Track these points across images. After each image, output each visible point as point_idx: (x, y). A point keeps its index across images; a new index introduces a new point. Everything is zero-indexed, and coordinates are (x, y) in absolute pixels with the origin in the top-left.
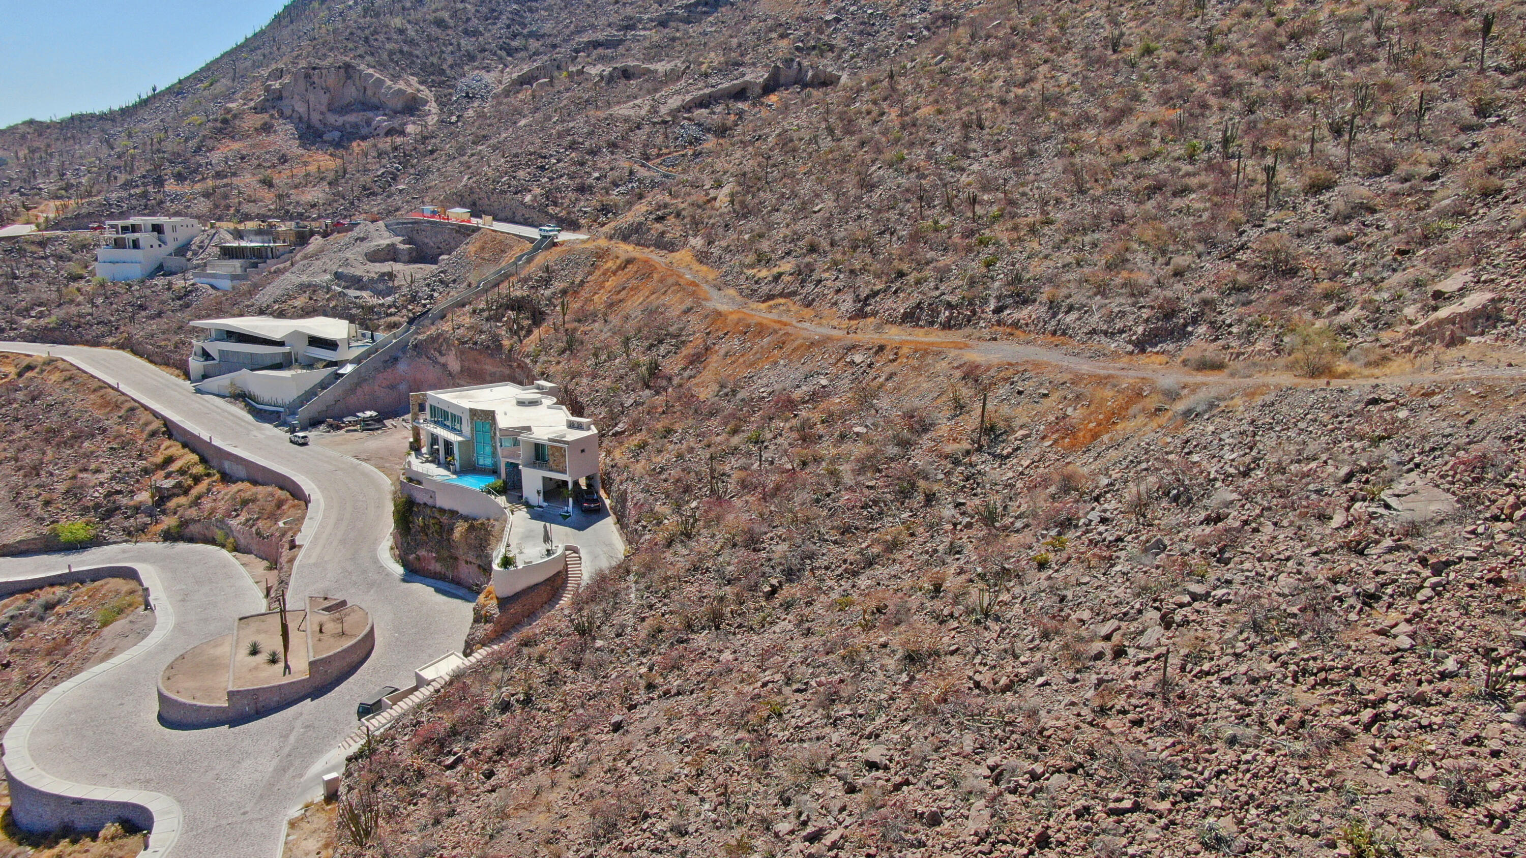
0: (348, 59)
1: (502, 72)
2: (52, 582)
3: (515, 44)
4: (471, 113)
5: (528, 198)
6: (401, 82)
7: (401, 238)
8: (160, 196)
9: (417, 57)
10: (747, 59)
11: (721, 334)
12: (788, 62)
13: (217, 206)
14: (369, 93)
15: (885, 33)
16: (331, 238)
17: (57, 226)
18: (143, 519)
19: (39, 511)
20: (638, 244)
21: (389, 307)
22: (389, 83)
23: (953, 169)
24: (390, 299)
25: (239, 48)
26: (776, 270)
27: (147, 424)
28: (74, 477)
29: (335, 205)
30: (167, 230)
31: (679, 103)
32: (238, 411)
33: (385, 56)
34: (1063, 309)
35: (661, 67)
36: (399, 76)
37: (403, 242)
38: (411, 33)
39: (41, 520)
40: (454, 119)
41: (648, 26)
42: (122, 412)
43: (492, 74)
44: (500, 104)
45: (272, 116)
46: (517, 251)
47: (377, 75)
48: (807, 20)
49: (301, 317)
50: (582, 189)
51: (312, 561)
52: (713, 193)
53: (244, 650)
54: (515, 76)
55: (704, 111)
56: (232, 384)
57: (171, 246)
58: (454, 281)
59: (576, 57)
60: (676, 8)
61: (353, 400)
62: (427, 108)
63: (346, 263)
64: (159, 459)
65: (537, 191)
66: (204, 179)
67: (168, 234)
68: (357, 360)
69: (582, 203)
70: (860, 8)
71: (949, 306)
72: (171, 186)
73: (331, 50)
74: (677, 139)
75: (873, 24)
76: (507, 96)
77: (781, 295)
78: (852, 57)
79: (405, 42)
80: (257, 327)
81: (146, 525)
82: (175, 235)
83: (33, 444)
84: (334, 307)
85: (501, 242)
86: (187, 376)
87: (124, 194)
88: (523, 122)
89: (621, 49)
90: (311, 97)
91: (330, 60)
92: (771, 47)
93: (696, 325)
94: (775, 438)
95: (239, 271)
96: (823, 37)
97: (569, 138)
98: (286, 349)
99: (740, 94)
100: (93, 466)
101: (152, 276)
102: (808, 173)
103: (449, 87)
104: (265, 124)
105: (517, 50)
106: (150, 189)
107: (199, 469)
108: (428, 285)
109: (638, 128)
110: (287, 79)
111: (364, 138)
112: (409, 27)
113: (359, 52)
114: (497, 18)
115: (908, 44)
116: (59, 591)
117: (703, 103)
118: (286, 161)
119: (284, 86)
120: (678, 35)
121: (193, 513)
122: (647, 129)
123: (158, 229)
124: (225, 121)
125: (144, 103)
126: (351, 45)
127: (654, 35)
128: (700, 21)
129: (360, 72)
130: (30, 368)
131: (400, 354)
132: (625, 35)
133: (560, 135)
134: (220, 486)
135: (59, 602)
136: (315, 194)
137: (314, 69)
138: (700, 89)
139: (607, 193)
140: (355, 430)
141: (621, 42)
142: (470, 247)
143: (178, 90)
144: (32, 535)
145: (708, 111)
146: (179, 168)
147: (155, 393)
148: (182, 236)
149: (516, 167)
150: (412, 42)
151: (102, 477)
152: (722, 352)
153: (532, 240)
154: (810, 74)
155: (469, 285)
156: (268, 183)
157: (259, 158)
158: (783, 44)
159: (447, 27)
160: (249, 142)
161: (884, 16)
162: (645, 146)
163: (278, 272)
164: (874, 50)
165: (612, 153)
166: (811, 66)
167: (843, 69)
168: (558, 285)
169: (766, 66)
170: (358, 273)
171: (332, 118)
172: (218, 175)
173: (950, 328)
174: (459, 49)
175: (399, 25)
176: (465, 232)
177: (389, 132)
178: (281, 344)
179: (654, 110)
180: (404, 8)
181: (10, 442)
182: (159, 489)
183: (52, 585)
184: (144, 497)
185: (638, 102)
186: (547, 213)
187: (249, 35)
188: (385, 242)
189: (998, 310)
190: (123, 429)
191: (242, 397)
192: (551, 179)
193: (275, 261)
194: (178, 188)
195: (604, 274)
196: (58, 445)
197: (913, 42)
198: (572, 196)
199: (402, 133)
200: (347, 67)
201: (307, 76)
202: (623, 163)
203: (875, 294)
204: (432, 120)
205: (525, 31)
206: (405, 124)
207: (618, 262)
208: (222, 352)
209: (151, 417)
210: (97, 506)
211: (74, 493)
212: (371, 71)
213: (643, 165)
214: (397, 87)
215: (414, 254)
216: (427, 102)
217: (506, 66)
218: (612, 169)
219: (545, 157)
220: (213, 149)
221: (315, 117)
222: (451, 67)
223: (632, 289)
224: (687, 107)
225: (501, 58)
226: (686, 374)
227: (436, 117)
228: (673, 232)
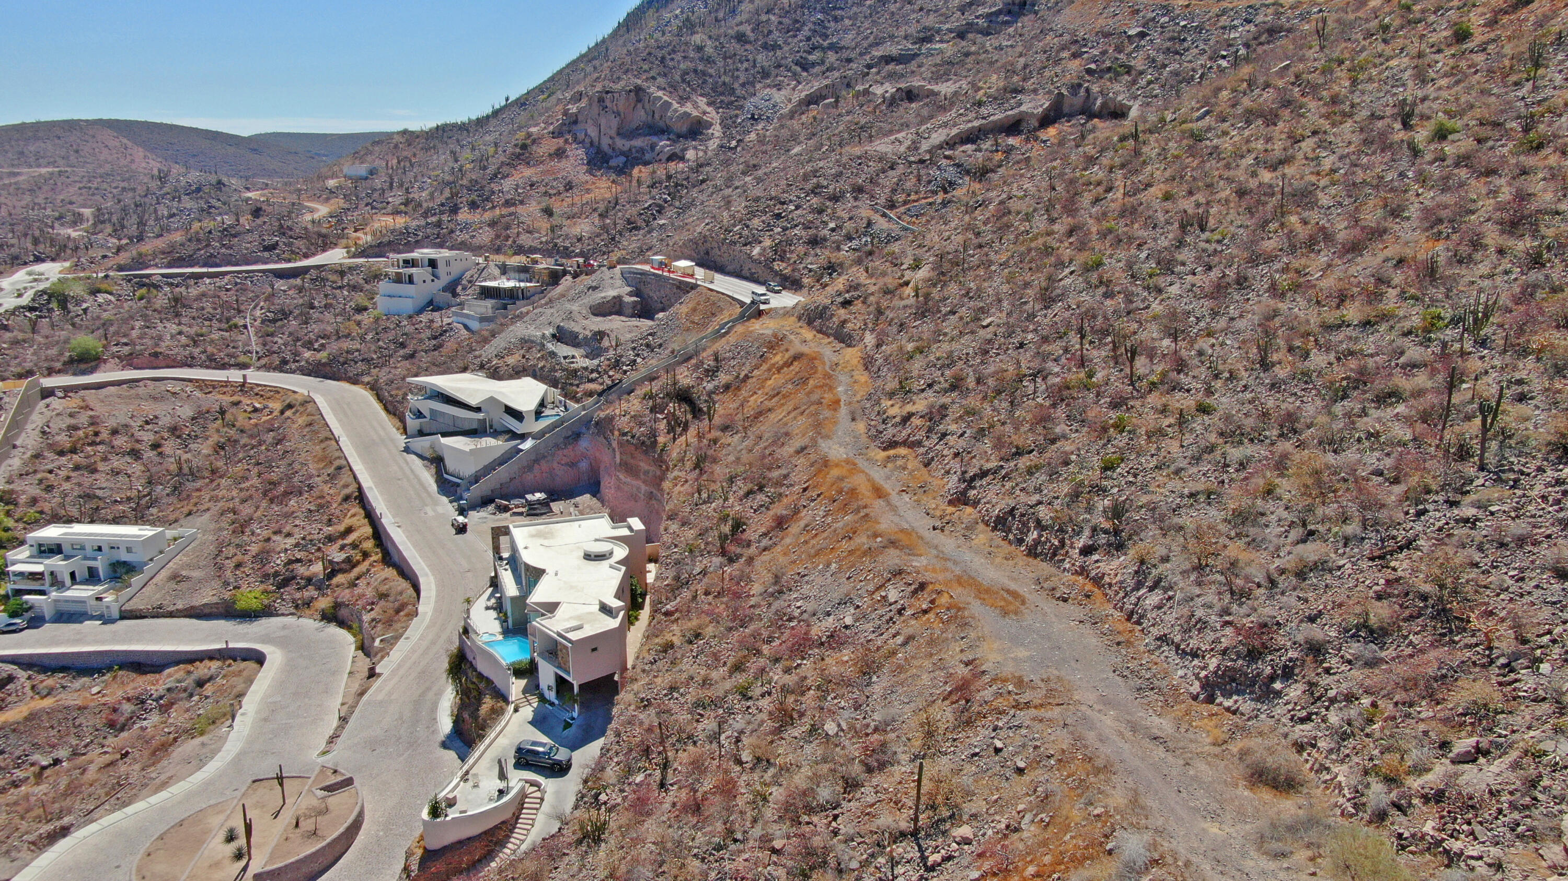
0: (639, 82)
1: (794, 89)
2: (211, 656)
3: (812, 58)
4: (753, 136)
5: (756, 251)
6: (689, 105)
7: (629, 289)
8: (451, 226)
9: (711, 76)
10: (1029, 85)
11: (814, 494)
12: (1075, 88)
13: (498, 236)
14: (657, 116)
15: (1196, 51)
16: (578, 280)
17: (363, 253)
18: (311, 592)
19: (228, 573)
20: (820, 331)
21: (592, 371)
22: (676, 105)
23: (1147, 288)
24: (596, 362)
25: (582, 57)
26: (909, 408)
27: (346, 486)
28: (269, 539)
29: (597, 240)
30: (441, 265)
31: (943, 138)
32: (428, 478)
33: (678, 78)
34: (1149, 583)
35: (945, 88)
36: (688, 98)
37: (630, 294)
38: (709, 50)
39: (226, 584)
40: (734, 143)
41: (945, 38)
42: (331, 470)
43: (783, 92)
44: (782, 126)
45: (566, 141)
46: (724, 317)
47: (666, 98)
48: (1107, 35)
49: (511, 377)
50: (814, 242)
51: (380, 697)
52: (908, 275)
53: (222, 835)
54: (803, 95)
55: (969, 147)
56: (432, 447)
57: (444, 280)
58: (660, 345)
59: (868, 74)
60: (977, 17)
61: (529, 477)
62: (710, 131)
63: (570, 316)
64: (342, 528)
65: (767, 243)
66: (494, 207)
67: (442, 269)
68: (542, 433)
69: (810, 259)
70: (1172, 19)
71: (1039, 524)
72: (464, 215)
73: (626, 72)
74: (929, 182)
75: (1184, 40)
76: (792, 118)
77: (905, 443)
78: (1149, 83)
79: (701, 59)
80: (460, 389)
81: (312, 599)
82: (448, 269)
83: (255, 495)
84: (542, 368)
85: (714, 304)
86: (405, 431)
87: (423, 222)
88: (797, 150)
89: (913, 65)
90: (603, 122)
91: (622, 83)
92: (1058, 69)
93: (800, 474)
94: (763, 696)
95: (490, 313)
96: (1121, 56)
97: (815, 180)
98: (481, 416)
99: (1013, 127)
100: (287, 528)
101: (420, 311)
102: (1004, 265)
103: (738, 108)
104: (558, 150)
105: (813, 64)
106: (445, 218)
107: (369, 545)
108: (634, 349)
109: (892, 168)
110: (583, 103)
111: (646, 163)
112: (709, 43)
113: (652, 73)
114: (799, 30)
115: (1219, 66)
116: (215, 665)
117: (970, 138)
118: (571, 188)
119: (580, 110)
120: (973, 49)
121: (345, 595)
122: (900, 169)
123: (433, 263)
124: (524, 147)
125: (496, 113)
126: (646, 67)
127: (949, 49)
128: (999, 33)
129: (650, 95)
130: (290, 406)
131: (584, 430)
132: (920, 49)
133: (806, 178)
134: (380, 566)
135: (210, 679)
136: (584, 227)
137: (607, 92)
138: (970, 121)
139: (838, 249)
140: (521, 514)
141: (915, 56)
142: (682, 308)
143: (522, 102)
144: (215, 600)
145: (974, 147)
146: (474, 196)
147: (367, 449)
148: (456, 270)
149: (752, 214)
150: (709, 61)
151: (291, 541)
152: (802, 523)
153: (742, 304)
154: (1099, 102)
155: (673, 352)
156: (548, 212)
157: (547, 184)
158: (1075, 66)
159: (747, 42)
160: (541, 168)
161: (1199, 29)
162: (894, 191)
163: (520, 317)
164: (1176, 74)
165: (856, 199)
166: (1101, 92)
167: (1135, 98)
168: (723, 378)
169: (1049, 92)
170: (576, 329)
171: (621, 143)
172: (508, 203)
173: (1036, 556)
174: (754, 66)
175: (699, 42)
176: (685, 288)
177: (672, 157)
178: (478, 409)
179: (914, 147)
180: (717, 20)
181: (241, 490)
182: (331, 562)
183: (211, 658)
184: (317, 568)
185: (900, 136)
186: (772, 269)
187: (592, 45)
188: (611, 293)
189: (1086, 551)
190: (326, 488)
191: (437, 461)
192: (785, 229)
193: (525, 302)
194: (469, 216)
195: (769, 370)
196: (272, 501)
197: (1224, 63)
198: (801, 249)
199: (682, 159)
200: (638, 90)
201: (601, 100)
202: (865, 212)
203: (983, 474)
204: (713, 144)
205: (825, 44)
206: (686, 149)
207: (787, 355)
208: (432, 411)
209: (351, 479)
210: (276, 574)
211: (263, 557)
212: (660, 93)
213: (884, 215)
214: (682, 110)
215: (639, 307)
216: (711, 125)
217: (799, 83)
218: (850, 219)
219: (783, 203)
220: (507, 176)
221: (605, 142)
222: (743, 85)
223: (784, 397)
224: (951, 144)
225: (795, 74)
226: (765, 542)
227: (717, 141)
228: (854, 321)
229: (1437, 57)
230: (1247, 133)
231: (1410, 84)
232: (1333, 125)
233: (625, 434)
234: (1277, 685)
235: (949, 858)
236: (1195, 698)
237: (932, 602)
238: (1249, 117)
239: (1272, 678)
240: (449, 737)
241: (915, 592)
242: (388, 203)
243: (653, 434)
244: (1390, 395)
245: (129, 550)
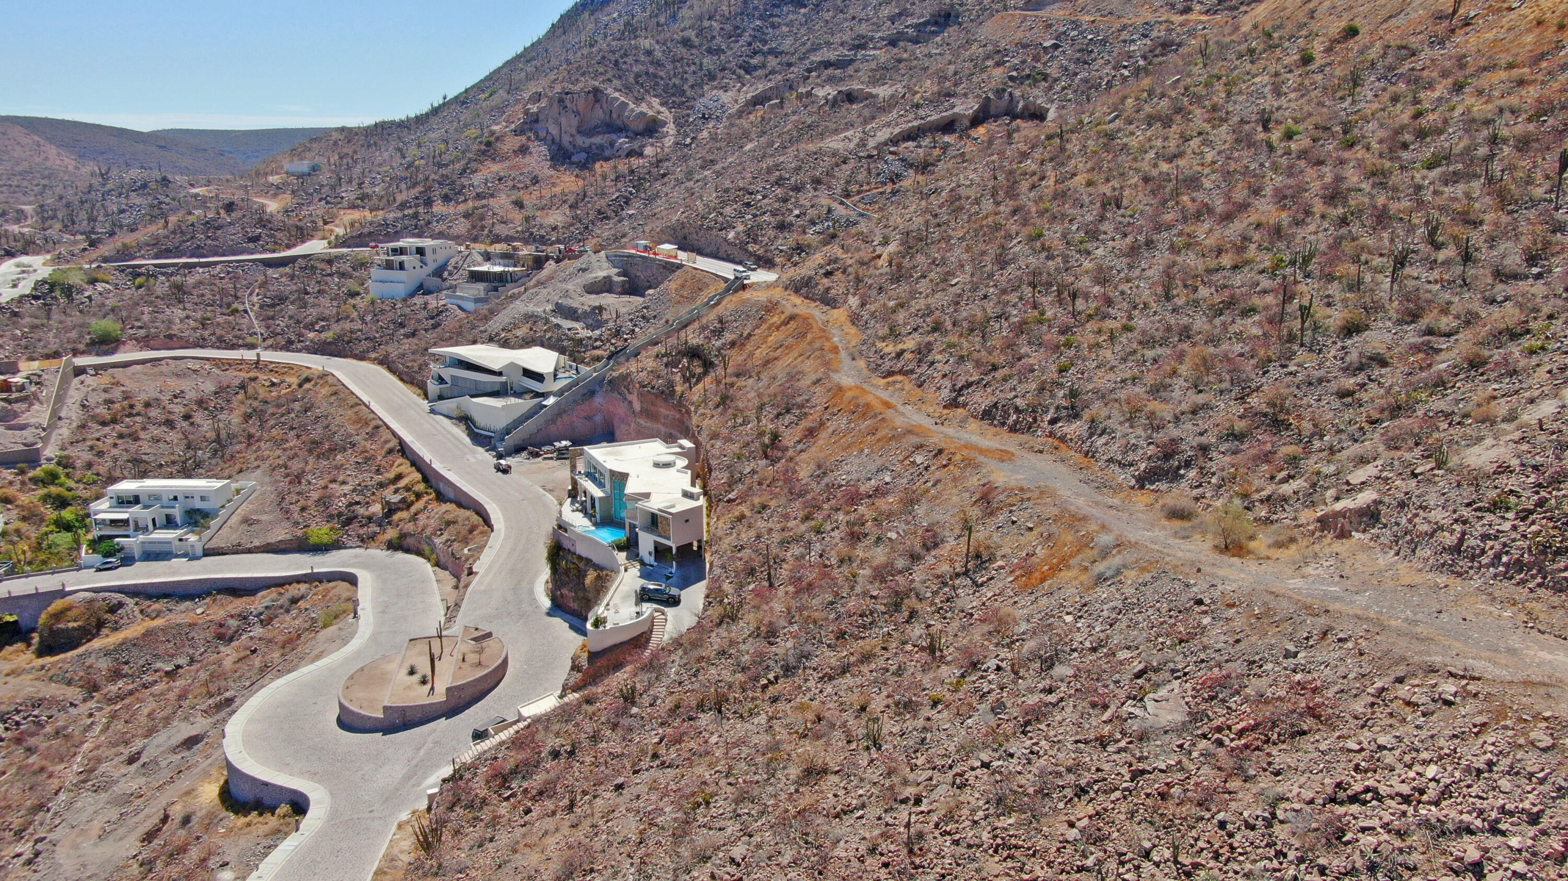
0: (597, 83)
1: (739, 91)
2: (298, 580)
3: (754, 61)
4: (705, 134)
5: (731, 235)
6: (644, 105)
7: (616, 270)
8: (427, 217)
9: (662, 79)
10: (960, 89)
11: (835, 410)
12: (999, 92)
13: (474, 227)
14: (614, 116)
15: (1102, 61)
16: (562, 264)
17: (344, 244)
18: (374, 528)
19: (296, 515)
20: (807, 298)
21: (596, 340)
22: (632, 106)
24: (598, 332)
25: (518, 58)
26: (901, 347)
27: (386, 442)
28: (326, 487)
29: (572, 229)
30: (428, 252)
31: (887, 136)
32: (460, 433)
33: (632, 80)
34: (1099, 432)
35: (883, 92)
36: (643, 99)
37: (619, 275)
38: (658, 54)
39: (297, 523)
40: (688, 141)
41: (879, 45)
42: (369, 429)
43: (729, 93)
44: (732, 125)
45: (529, 139)
46: (711, 291)
47: (622, 99)
48: (1025, 46)
49: (521, 347)
50: (782, 227)
51: (482, 588)
52: (879, 250)
53: (405, 671)
54: (749, 96)
55: (911, 144)
56: (458, 408)
57: (432, 266)
58: (655, 317)
59: (808, 78)
60: (907, 27)
61: (553, 429)
62: (665, 129)
63: (566, 294)
64: (391, 475)
65: (740, 228)
66: (466, 200)
67: (429, 257)
68: (560, 393)
69: (780, 242)
70: (1081, 33)
71: (1017, 410)
72: (439, 208)
73: (583, 74)
74: (879, 174)
75: (1092, 51)
76: (740, 117)
77: (901, 372)
78: (1064, 88)
79: (652, 63)
80: (481, 357)
81: (375, 534)
82: (435, 257)
83: (300, 453)
84: (550, 338)
85: (700, 280)
86: (426, 396)
87: (400, 215)
88: (749, 147)
89: (850, 70)
90: (563, 121)
91: (581, 85)
92: (985, 76)
93: (820, 397)
94: (833, 530)
95: (482, 295)
96: (1038, 65)
97: (778, 173)
98: (503, 379)
99: (948, 126)
100: (341, 478)
101: (412, 295)
102: (962, 239)
103: (688, 108)
104: (522, 146)
105: (756, 68)
106: (421, 210)
107: (421, 487)
108: (631, 320)
109: (844, 162)
110: (544, 103)
111: (607, 159)
112: (657, 47)
113: (609, 76)
114: (740, 36)
115: (1122, 75)
116: (303, 587)
117: (910, 136)
118: (537, 182)
119: (541, 110)
120: (905, 56)
121: (409, 527)
122: (852, 164)
123: (420, 251)
124: (489, 144)
125: (435, 111)
126: (601, 70)
127: (882, 55)
128: (927, 41)
129: (607, 95)
130: (308, 380)
131: (597, 388)
132: (855, 55)
133: (769, 171)
134: (435, 504)
135: (302, 597)
136: (557, 217)
137: (567, 93)
138: (910, 121)
139: (804, 232)
140: (551, 458)
141: (851, 61)
142: (672, 284)
143: (462, 100)
144: (289, 537)
145: (915, 144)
146: (446, 190)
147: (397, 412)
148: (441, 257)
149: (724, 204)
150: (658, 64)
151: (347, 488)
152: (830, 430)
153: (726, 280)
154: (1021, 105)
155: (667, 322)
156: (519, 204)
157: (514, 179)
158: (998, 73)
159: (692, 47)
160: (507, 164)
161: (1104, 42)
162: (848, 182)
163: (514, 297)
164: (1086, 81)
165: (815, 189)
166: (1022, 96)
167: (1052, 101)
168: (728, 336)
169: (978, 96)
170: (575, 305)
171: (581, 141)
172: (479, 196)
173: (1016, 431)
174: (701, 69)
175: (647, 46)
176: (672, 268)
177: (630, 154)
178: (500, 374)
179: (862, 144)
180: (658, 24)
181: (285, 450)
182: (388, 503)
183: (298, 582)
184: (376, 508)
185: (848, 134)
186: (746, 250)
187: (528, 44)
188: (601, 274)
189: (1053, 422)
190: (368, 445)
191: (465, 420)
192: (755, 216)
193: (513, 284)
194: (444, 209)
195: (769, 328)
196: (318, 457)
197: (1126, 73)
198: (771, 233)
199: (641, 155)
200: (596, 91)
201: (561, 101)
202: (824, 201)
203: (969, 385)
204: (669, 142)
205: (765, 48)
206: (644, 146)
207: (783, 317)
208: (454, 378)
209: (390, 436)
210: (340, 515)
211: (324, 501)
212: (617, 95)
213: (842, 203)
214: (638, 110)
215: (627, 286)
216: (666, 123)
217: (744, 85)
218: (812, 206)
219: (751, 194)
220: (476, 171)
221: (566, 139)
222: (692, 87)
223: (787, 348)
224: (895, 141)
225: (739, 77)
226: (799, 447)
227: (672, 139)
228: (838, 289)
229: (1289, 76)
230: (1149, 133)
231: (1269, 96)
232: (1213, 127)
233: (644, 386)
234: (1182, 472)
235: (992, 578)
236: (1132, 488)
237: (950, 459)
238: (1151, 120)
239: (1179, 468)
240: (551, 609)
241: (935, 456)
242: (342, 198)
243: (671, 384)
244: (1250, 311)
245: (203, 499)
